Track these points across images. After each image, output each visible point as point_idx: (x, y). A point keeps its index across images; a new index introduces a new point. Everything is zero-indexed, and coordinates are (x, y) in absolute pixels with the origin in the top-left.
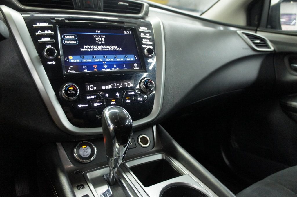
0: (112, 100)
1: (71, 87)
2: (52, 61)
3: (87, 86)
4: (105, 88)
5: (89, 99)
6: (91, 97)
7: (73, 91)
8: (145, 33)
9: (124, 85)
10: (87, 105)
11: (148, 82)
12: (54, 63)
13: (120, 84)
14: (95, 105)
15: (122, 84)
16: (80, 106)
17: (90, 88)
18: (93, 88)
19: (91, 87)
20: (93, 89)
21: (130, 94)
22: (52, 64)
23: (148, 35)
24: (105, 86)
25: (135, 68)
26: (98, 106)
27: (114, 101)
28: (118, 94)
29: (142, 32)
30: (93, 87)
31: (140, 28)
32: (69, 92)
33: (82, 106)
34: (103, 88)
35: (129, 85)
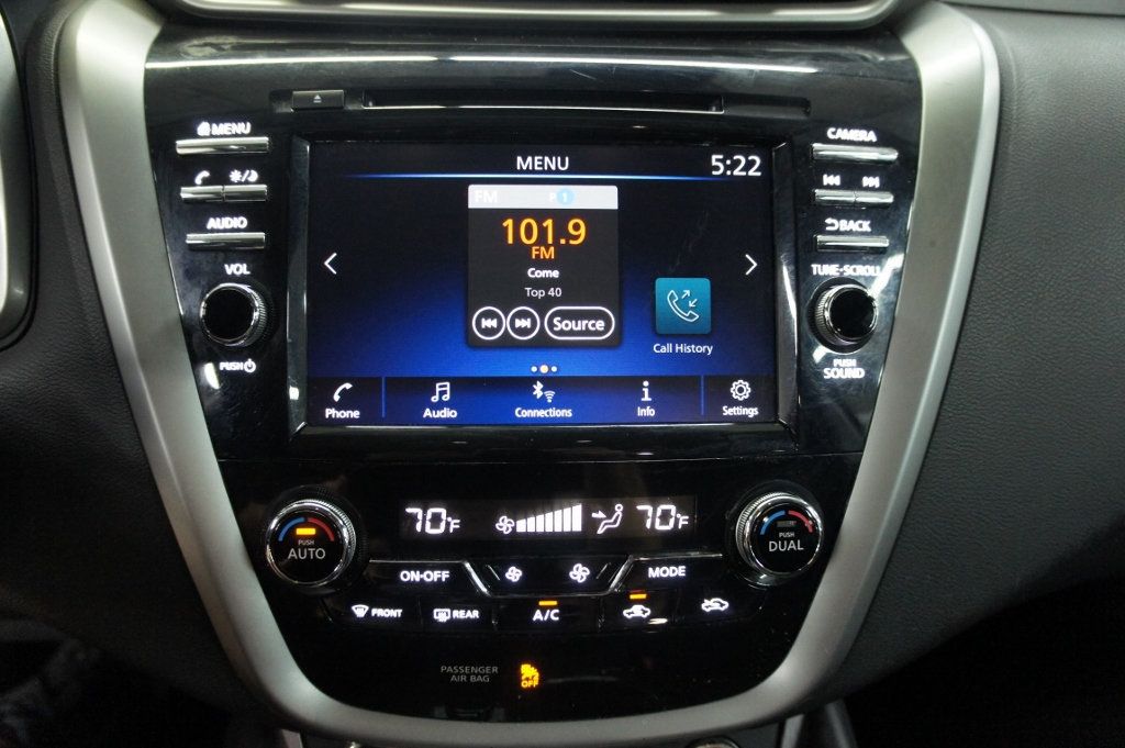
0: (542, 603)
1: (306, 525)
2: (239, 355)
3: (409, 510)
4: (514, 528)
5: (411, 584)
6: (424, 576)
7: (316, 546)
8: (852, 172)
9: (632, 517)
10: (395, 613)
11: (781, 524)
12: (249, 366)
13: (610, 513)
14: (442, 615)
15: (619, 509)
16: (360, 611)
17: (428, 524)
18: (443, 525)
19: (433, 520)
20: (441, 530)
21: (659, 580)
22: (241, 373)
23: (871, 181)
24: (515, 517)
25: (728, 411)
26: (452, 622)
27: (552, 608)
28: (579, 573)
29: (834, 165)
30: (444, 516)
31: (830, 133)
32: (292, 554)
33: (369, 613)
34: (504, 525)
35: (663, 517)
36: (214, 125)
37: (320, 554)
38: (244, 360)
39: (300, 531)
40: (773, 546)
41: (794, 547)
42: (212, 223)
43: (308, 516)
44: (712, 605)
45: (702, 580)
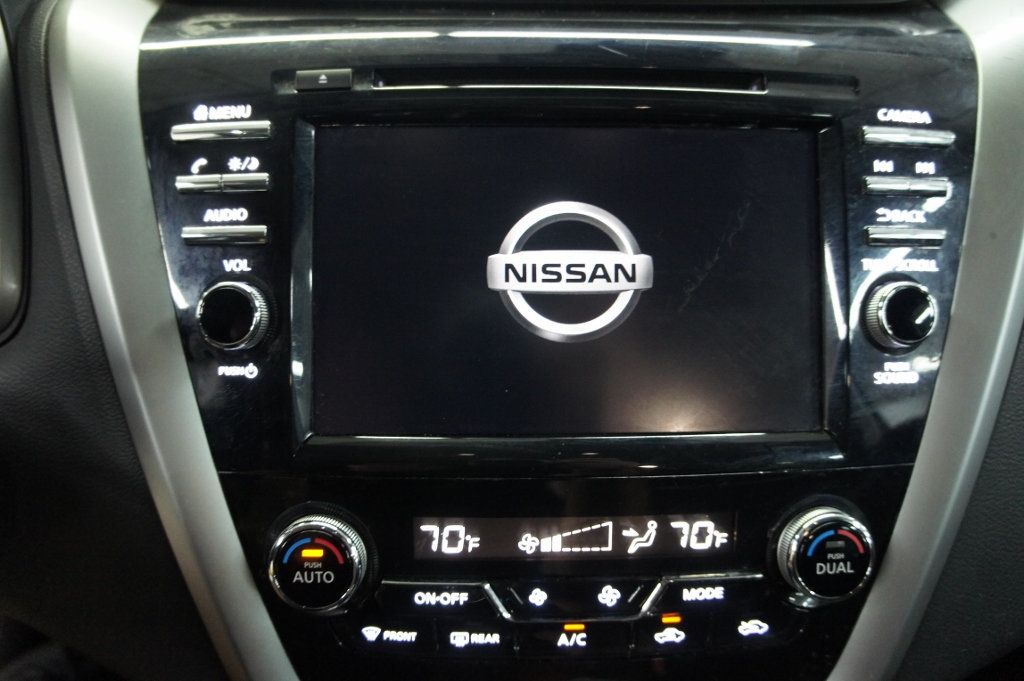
0: (568, 627)
1: (312, 546)
2: (239, 360)
3: (424, 528)
4: (538, 548)
5: (426, 607)
6: (440, 599)
7: (323, 569)
8: (905, 157)
9: (668, 536)
10: (410, 636)
11: (829, 544)
12: (250, 371)
13: (642, 531)
14: (459, 639)
15: (652, 526)
16: (371, 633)
17: (445, 542)
18: (461, 544)
19: (452, 538)
20: (458, 550)
21: (696, 603)
22: (242, 379)
23: (925, 167)
24: (538, 534)
26: (471, 647)
27: (578, 632)
28: (609, 596)
29: (885, 150)
30: (462, 534)
31: (881, 115)
32: (298, 577)
33: (381, 635)
34: (528, 544)
35: (700, 534)
36: (212, 108)
37: (328, 577)
38: (244, 364)
39: (307, 553)
40: (821, 569)
41: (844, 569)
42: (211, 215)
43: (315, 536)
44: (750, 627)
45: (741, 602)
